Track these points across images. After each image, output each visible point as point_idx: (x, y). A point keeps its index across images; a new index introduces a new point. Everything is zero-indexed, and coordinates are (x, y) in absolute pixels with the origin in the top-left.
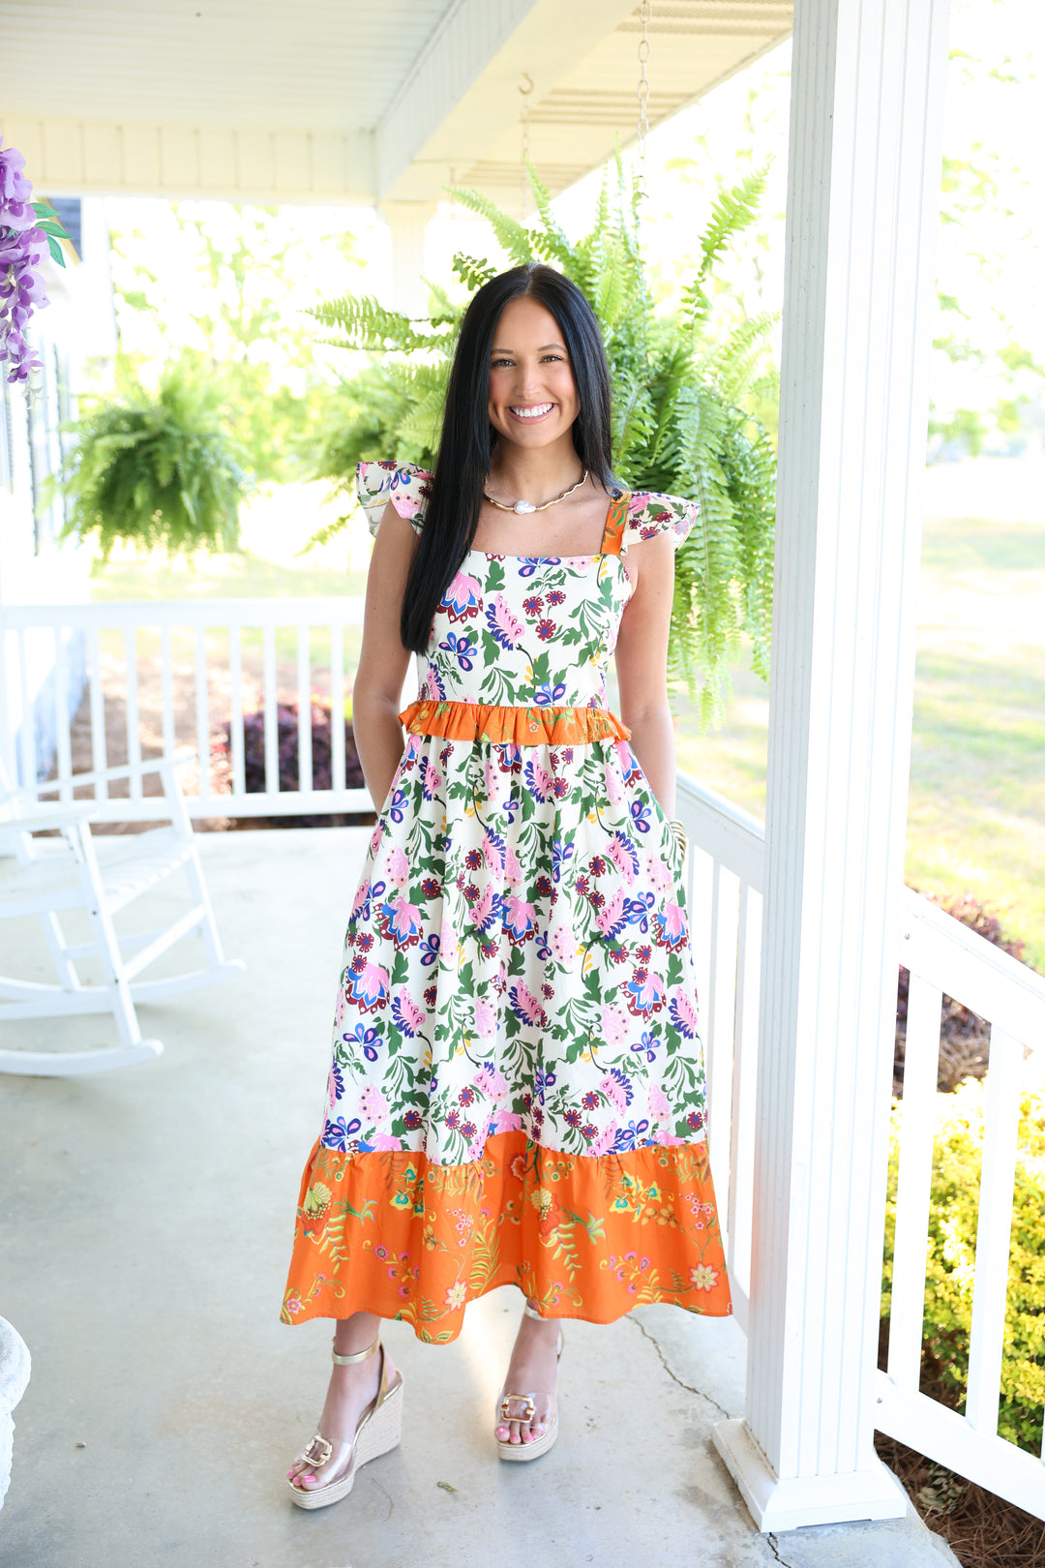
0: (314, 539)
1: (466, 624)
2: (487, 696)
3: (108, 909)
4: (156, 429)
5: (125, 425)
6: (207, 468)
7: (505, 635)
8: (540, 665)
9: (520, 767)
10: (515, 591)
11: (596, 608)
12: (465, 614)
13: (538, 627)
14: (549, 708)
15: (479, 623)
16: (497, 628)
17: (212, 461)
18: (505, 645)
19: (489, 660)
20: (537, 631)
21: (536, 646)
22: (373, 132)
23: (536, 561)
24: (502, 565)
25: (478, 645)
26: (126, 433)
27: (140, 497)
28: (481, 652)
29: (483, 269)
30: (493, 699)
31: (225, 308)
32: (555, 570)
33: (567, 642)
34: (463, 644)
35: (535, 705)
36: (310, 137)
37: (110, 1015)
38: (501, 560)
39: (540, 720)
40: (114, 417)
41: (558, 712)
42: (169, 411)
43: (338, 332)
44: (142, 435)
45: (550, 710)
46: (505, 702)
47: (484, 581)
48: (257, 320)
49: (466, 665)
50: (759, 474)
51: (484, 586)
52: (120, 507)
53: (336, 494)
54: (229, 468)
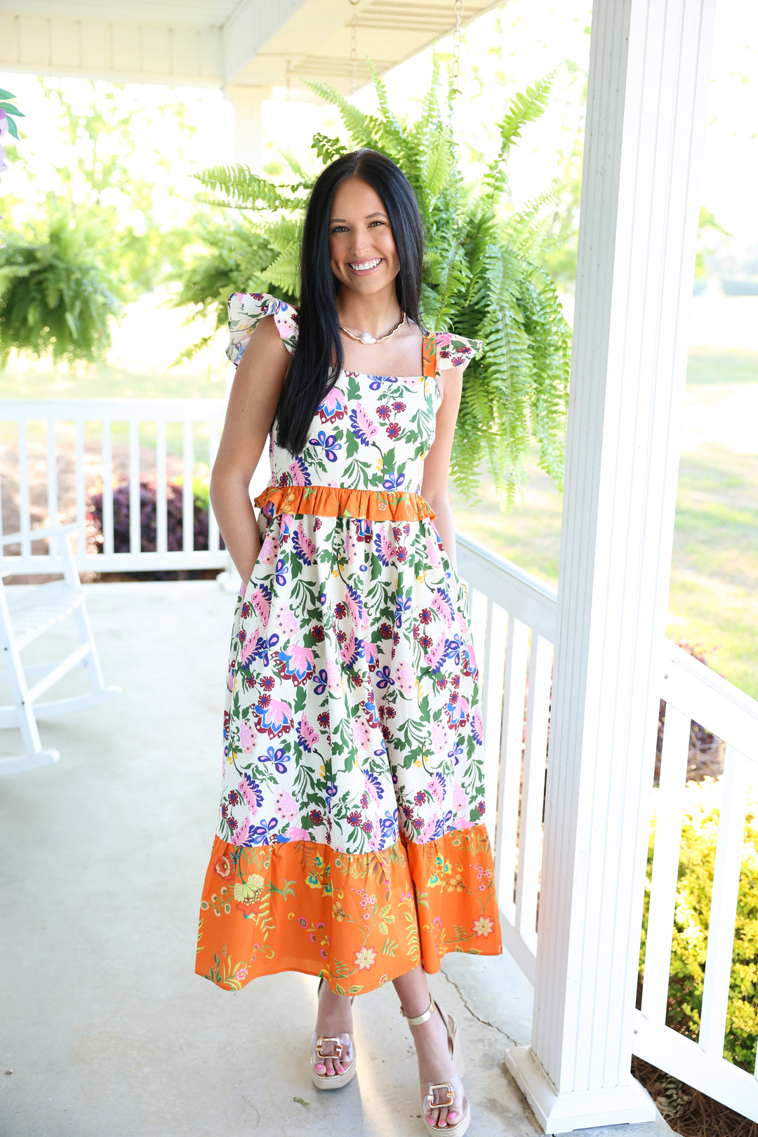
0: (182, 355)
1: (335, 425)
3: (16, 646)
4: (46, 262)
5: (20, 259)
6: (86, 294)
7: (364, 434)
8: (389, 458)
9: (371, 538)
10: (369, 400)
11: (426, 416)
12: (333, 417)
13: (388, 428)
15: (344, 424)
16: (357, 429)
17: (90, 289)
18: (363, 441)
19: (350, 454)
20: (387, 431)
21: (386, 443)
22: (221, 28)
23: (381, 379)
24: (357, 380)
26: (21, 264)
27: (32, 316)
28: (345, 447)
29: (335, 147)
30: (352, 484)
31: (81, 162)
32: (395, 386)
33: (408, 442)
34: (331, 441)
35: (383, 489)
36: (171, 30)
37: (17, 730)
38: (356, 376)
39: (386, 502)
40: (10, 252)
41: (400, 495)
42: (55, 248)
44: (34, 267)
45: (394, 493)
46: (361, 487)
47: (346, 392)
48: (107, 172)
49: (331, 457)
51: (346, 397)
52: (17, 324)
53: (193, 318)
54: (103, 295)
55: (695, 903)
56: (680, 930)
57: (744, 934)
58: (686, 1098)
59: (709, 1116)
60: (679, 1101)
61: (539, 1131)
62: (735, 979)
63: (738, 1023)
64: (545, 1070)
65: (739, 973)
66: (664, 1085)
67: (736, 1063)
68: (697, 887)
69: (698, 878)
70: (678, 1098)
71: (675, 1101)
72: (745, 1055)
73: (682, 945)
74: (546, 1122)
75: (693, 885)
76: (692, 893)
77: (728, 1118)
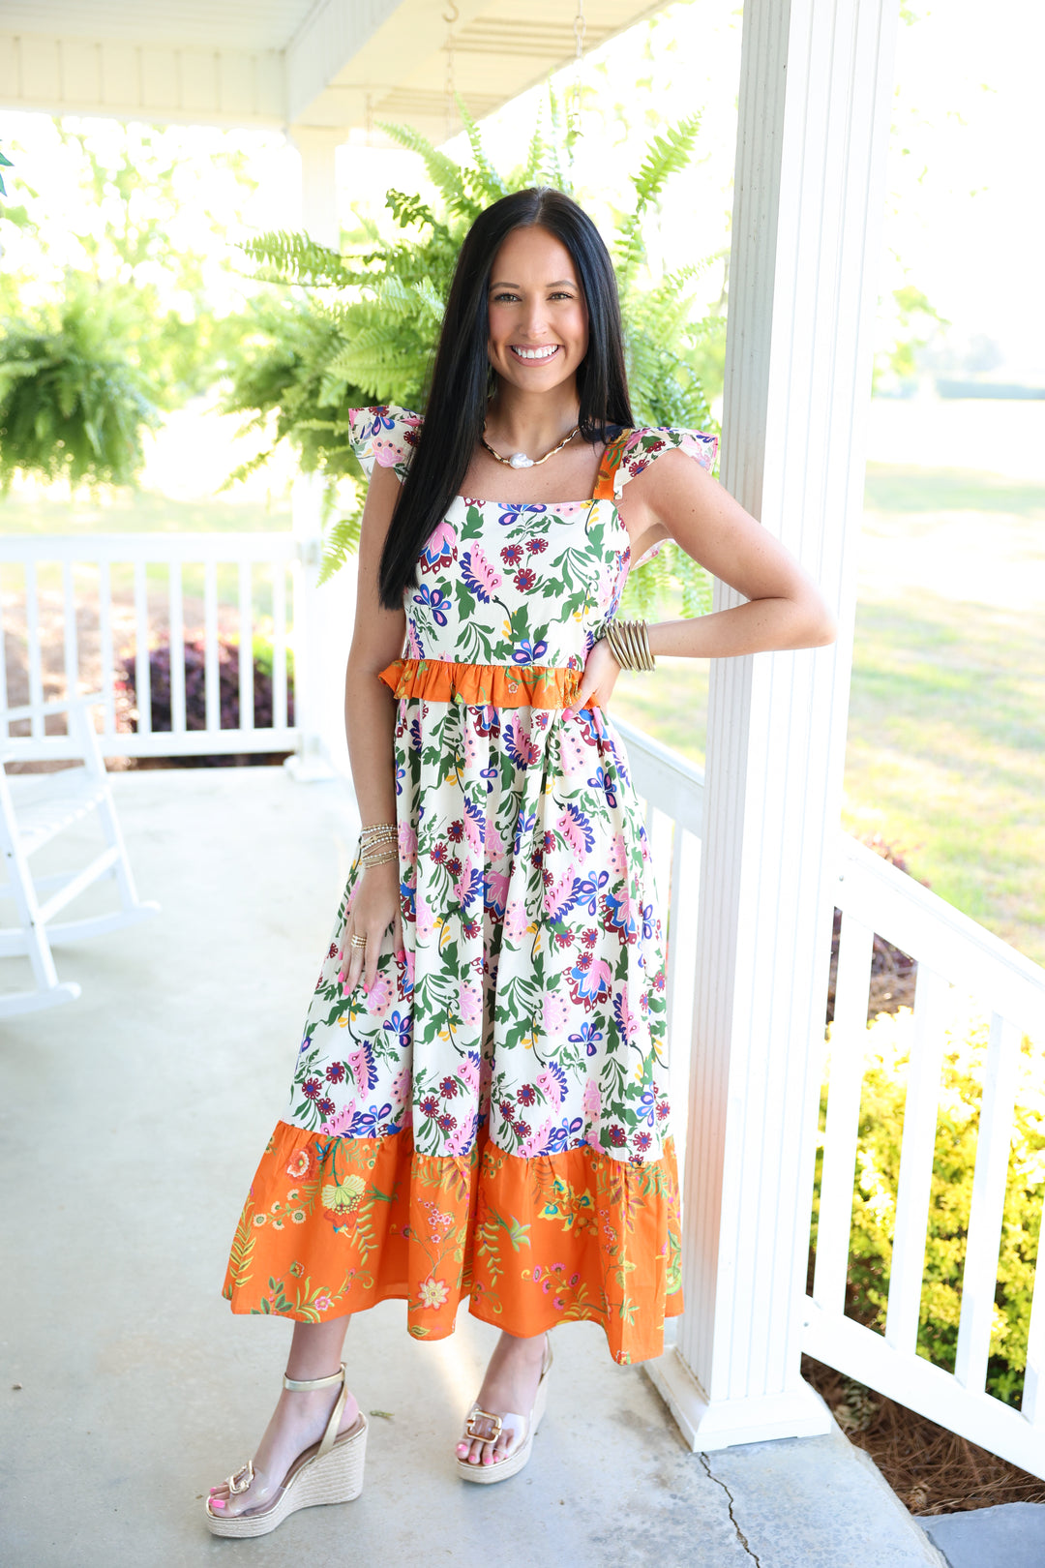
0: (232, 476)
1: (439, 575)
2: (463, 654)
3: (23, 850)
4: (58, 357)
5: (26, 353)
6: (112, 399)
7: (481, 586)
8: (519, 619)
9: (498, 730)
10: (493, 539)
11: (583, 557)
12: (438, 564)
13: (517, 577)
14: (529, 667)
15: (453, 573)
16: (472, 579)
17: (116, 391)
18: (481, 597)
19: (463, 615)
20: (515, 581)
21: (514, 599)
22: (283, 52)
23: (518, 508)
24: (481, 511)
25: (452, 598)
26: (26, 360)
27: (42, 427)
28: (455, 605)
29: (416, 206)
30: (469, 657)
31: (109, 229)
32: (539, 517)
33: (547, 594)
34: (436, 597)
35: (513, 663)
36: (217, 55)
37: (24, 959)
38: (480, 506)
39: (520, 680)
40: (13, 343)
41: (539, 671)
42: (71, 339)
43: (268, 265)
44: (43, 363)
45: (531, 670)
46: (482, 660)
47: (460, 528)
48: (143, 242)
49: (441, 620)
50: (691, 419)
51: (459, 535)
52: (21, 438)
54: (134, 398)
55: (884, 1165)
56: (866, 1198)
57: (945, 1202)
58: (873, 1406)
59: (901, 1427)
60: (865, 1410)
61: (686, 1448)
62: (934, 1259)
63: (937, 1312)
64: (693, 1374)
65: (938, 1251)
66: (846, 1391)
67: (934, 1360)
68: (888, 1144)
69: (888, 1133)
70: (864, 1406)
71: (859, 1410)
72: (946, 1352)
73: (868, 1217)
74: (693, 1437)
75: (882, 1142)
76: (881, 1152)
77: (925, 1429)
